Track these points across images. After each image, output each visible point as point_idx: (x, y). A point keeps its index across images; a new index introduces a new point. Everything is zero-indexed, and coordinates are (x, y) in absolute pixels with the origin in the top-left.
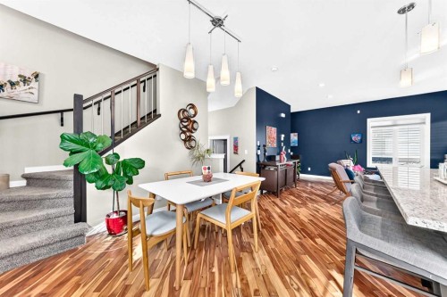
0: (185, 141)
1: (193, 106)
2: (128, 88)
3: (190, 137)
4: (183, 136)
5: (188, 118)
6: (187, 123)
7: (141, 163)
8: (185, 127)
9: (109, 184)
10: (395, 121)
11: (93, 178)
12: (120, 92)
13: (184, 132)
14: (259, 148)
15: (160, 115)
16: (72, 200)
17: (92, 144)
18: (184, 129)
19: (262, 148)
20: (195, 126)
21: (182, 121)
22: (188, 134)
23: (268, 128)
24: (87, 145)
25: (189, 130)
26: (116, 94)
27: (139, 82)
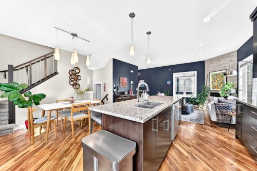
0: (73, 85)
1: (78, 68)
2: (39, 61)
3: (76, 83)
4: (72, 83)
5: (75, 74)
6: (74, 77)
7: (44, 96)
8: (73, 78)
9: (25, 105)
10: (184, 74)
11: (16, 102)
12: (35, 63)
13: (72, 81)
14: (114, 88)
15: (58, 73)
16: (8, 114)
17: (16, 87)
18: (73, 80)
19: (116, 88)
20: (79, 78)
21: (71, 76)
22: (75, 82)
23: (121, 78)
24: (14, 88)
25: (75, 80)
26: (32, 64)
27: (45, 58)
